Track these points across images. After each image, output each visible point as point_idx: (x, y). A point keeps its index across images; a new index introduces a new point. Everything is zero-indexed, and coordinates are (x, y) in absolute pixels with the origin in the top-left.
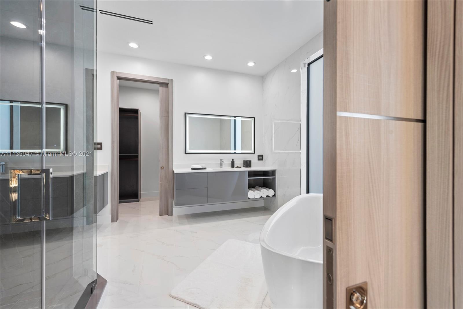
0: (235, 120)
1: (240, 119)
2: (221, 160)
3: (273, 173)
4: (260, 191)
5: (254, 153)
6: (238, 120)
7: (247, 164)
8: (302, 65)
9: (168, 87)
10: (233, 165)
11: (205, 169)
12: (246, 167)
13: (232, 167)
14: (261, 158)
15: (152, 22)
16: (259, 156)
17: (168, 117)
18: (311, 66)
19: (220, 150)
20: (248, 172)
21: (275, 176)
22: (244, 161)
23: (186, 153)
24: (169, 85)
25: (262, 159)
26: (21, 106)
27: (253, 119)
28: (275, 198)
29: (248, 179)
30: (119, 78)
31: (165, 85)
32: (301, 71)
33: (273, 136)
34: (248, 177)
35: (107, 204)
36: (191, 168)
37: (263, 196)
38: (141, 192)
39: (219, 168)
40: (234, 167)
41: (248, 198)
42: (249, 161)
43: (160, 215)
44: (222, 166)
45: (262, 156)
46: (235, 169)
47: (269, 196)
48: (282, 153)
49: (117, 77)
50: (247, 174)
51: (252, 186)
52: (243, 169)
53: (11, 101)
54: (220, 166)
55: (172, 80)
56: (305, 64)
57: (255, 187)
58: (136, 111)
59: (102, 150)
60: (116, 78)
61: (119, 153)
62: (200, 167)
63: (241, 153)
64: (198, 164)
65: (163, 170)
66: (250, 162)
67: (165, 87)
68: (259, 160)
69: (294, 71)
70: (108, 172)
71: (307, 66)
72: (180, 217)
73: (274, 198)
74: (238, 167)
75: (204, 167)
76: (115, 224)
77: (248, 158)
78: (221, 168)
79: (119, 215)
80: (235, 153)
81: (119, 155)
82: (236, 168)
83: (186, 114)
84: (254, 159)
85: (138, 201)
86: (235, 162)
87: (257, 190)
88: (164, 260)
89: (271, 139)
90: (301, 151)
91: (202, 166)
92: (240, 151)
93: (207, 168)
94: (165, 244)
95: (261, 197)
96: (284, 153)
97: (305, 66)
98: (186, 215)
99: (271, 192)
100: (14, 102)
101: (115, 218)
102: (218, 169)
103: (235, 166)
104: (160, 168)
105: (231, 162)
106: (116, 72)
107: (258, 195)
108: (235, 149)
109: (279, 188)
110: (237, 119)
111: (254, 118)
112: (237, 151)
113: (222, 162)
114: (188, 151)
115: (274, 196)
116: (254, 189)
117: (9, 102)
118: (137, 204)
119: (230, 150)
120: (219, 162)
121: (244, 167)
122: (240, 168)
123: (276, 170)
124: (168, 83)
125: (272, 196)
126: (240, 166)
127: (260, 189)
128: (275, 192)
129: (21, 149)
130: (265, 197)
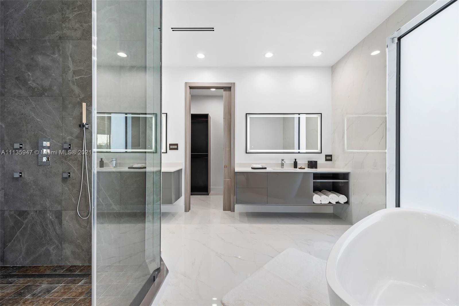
0: (299, 118)
1: (305, 116)
2: (283, 160)
3: (345, 176)
4: (328, 196)
5: (321, 153)
6: (303, 117)
7: (313, 164)
8: (388, 41)
9: (230, 90)
10: (295, 165)
11: (265, 168)
12: (311, 168)
13: (294, 168)
14: (330, 158)
15: (213, 28)
16: (326, 156)
17: (231, 119)
18: (402, 40)
19: (283, 149)
20: (313, 174)
21: (348, 180)
22: (308, 161)
23: (247, 152)
24: (232, 89)
25: (331, 160)
26: (132, 117)
27: (319, 116)
28: (348, 205)
29: (313, 182)
30: (191, 88)
31: (228, 88)
32: (387, 50)
33: (346, 133)
34: (314, 179)
35: (182, 196)
36: (252, 167)
37: (332, 202)
38: (210, 186)
39: (281, 168)
40: (297, 168)
41: (314, 203)
42: (314, 161)
43: (224, 210)
44: (283, 166)
45: (331, 156)
46: (297, 170)
47: (340, 203)
48: (358, 152)
49: (189, 86)
50: (312, 176)
51: (317, 189)
52: (307, 170)
53: (126, 114)
54: (282, 166)
55: (234, 83)
56: (393, 39)
57: (322, 191)
58: (206, 116)
59: (178, 150)
60: (188, 88)
61: (191, 153)
62: (261, 167)
63: (305, 152)
64: (259, 164)
65: (226, 168)
66: (316, 162)
67: (229, 91)
68: (326, 160)
69: (376, 53)
70: (182, 169)
71: (396, 41)
72: (241, 214)
73: (346, 205)
74: (301, 168)
75: (265, 167)
76: (188, 213)
77: (313, 158)
78: (283, 169)
79: (191, 205)
80: (299, 153)
81: (191, 154)
82: (299, 168)
83: (247, 115)
84: (321, 160)
85: (208, 195)
86: (298, 163)
87: (325, 194)
88: (221, 258)
89: (343, 137)
90: (386, 151)
91: (262, 166)
92: (305, 151)
93: (267, 168)
94: (224, 241)
95: (330, 203)
96: (361, 152)
97: (393, 42)
98: (247, 212)
99: (342, 199)
100: (128, 114)
101: (187, 209)
102: (279, 170)
103: (299, 166)
104: (223, 166)
105: (293, 163)
106: (189, 83)
107: (325, 200)
108: (299, 149)
109: (353, 194)
110: (301, 116)
111: (321, 114)
112: (301, 151)
113: (283, 162)
114: (249, 150)
115: (347, 203)
116: (320, 193)
117: (125, 114)
118: (207, 197)
119: (294, 149)
120: (280, 162)
121: (308, 168)
122: (304, 169)
123: (349, 173)
124: (231, 87)
125: (344, 203)
126: (303, 167)
127: (329, 193)
128: (347, 198)
129: (131, 149)
130: (335, 203)
